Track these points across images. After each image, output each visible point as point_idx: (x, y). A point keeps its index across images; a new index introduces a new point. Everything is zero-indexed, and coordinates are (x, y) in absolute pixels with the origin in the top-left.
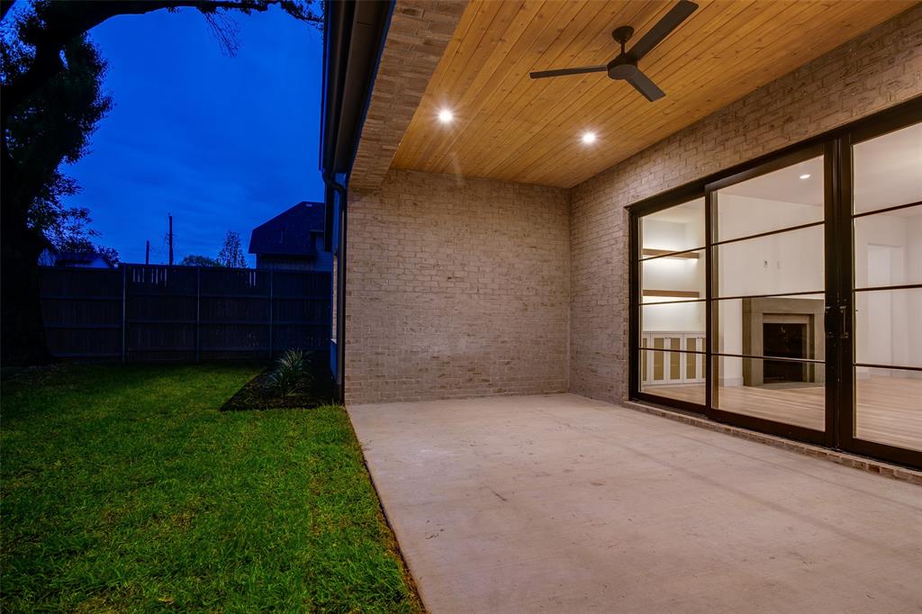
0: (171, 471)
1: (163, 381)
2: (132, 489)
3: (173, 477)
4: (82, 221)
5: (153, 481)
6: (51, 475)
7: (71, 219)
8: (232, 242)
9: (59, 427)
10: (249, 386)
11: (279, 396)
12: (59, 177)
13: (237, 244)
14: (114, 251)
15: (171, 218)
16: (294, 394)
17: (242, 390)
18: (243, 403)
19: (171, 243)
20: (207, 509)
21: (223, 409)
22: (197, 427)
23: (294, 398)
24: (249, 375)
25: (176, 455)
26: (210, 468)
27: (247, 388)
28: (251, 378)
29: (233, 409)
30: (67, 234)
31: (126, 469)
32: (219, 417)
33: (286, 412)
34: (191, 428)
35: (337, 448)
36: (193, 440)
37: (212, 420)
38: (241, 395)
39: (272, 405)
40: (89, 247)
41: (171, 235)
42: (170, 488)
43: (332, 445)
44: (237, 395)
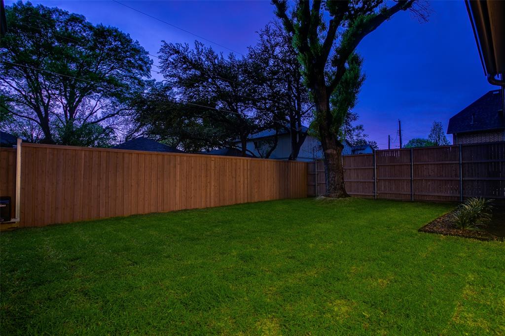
0: (383, 257)
1: (392, 210)
2: (365, 261)
3: (383, 261)
4: (360, 131)
5: (374, 260)
6: (339, 246)
7: (356, 131)
8: (437, 129)
9: (345, 226)
10: (440, 219)
11: (459, 228)
12: (350, 114)
13: (440, 129)
14: (375, 142)
15: (399, 122)
16: (471, 229)
17: (436, 220)
18: (432, 229)
19: (400, 135)
20: (396, 281)
21: (420, 231)
22: (402, 238)
23: (470, 231)
24: (443, 212)
25: (388, 250)
26: (402, 261)
27: (439, 220)
28: (444, 214)
29: (425, 231)
30: (355, 138)
31: (365, 252)
32: (416, 234)
33: (462, 240)
34: (399, 238)
35: (496, 273)
36: (399, 245)
37: (411, 236)
38: (433, 223)
39: (452, 233)
40: (365, 142)
41: (400, 131)
42: (381, 265)
43: (492, 271)
44: (430, 223)
